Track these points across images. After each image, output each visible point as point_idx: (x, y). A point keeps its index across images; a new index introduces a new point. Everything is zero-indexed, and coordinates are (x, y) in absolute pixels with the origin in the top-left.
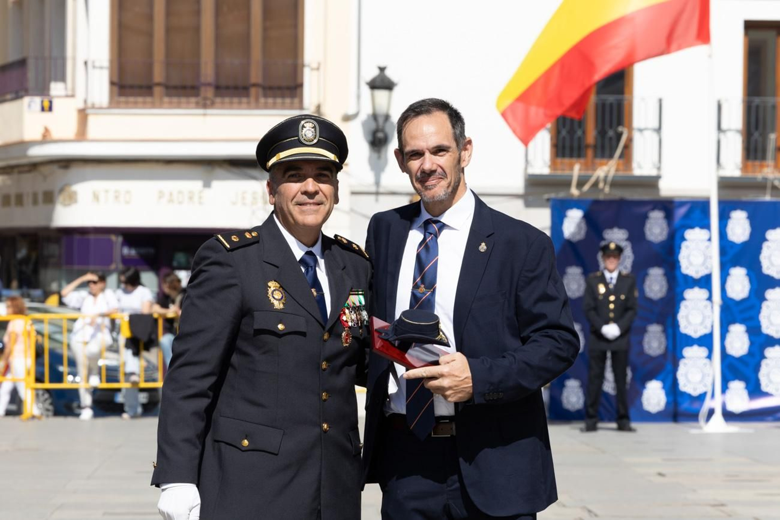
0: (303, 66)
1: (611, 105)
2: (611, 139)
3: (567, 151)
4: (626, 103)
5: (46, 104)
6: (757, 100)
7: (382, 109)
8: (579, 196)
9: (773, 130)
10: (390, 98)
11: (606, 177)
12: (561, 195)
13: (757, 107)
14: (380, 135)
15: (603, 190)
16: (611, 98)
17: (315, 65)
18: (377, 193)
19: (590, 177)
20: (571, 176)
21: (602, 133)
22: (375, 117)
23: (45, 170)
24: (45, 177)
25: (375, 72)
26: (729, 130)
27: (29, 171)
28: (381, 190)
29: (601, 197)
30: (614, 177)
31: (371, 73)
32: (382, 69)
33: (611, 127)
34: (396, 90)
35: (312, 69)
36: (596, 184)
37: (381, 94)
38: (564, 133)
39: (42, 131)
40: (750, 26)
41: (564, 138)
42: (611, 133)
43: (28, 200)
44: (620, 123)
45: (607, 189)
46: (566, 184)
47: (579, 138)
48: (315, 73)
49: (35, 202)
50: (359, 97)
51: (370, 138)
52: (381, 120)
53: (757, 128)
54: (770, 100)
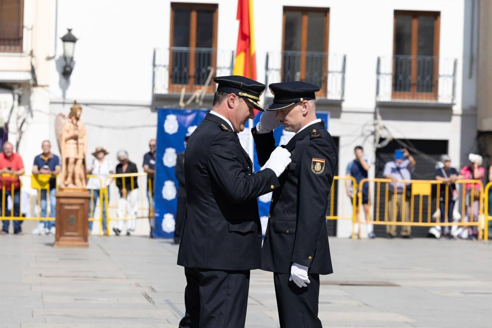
0: (23, 27)
1: (204, 54)
2: (203, 74)
3: (178, 80)
4: (213, 53)
6: (289, 53)
7: (69, 54)
8: (184, 107)
9: (298, 70)
10: (74, 48)
11: (200, 96)
12: (174, 106)
13: (290, 57)
14: (68, 69)
15: (198, 103)
16: (204, 50)
17: (30, 27)
18: (64, 103)
19: (190, 96)
20: (180, 96)
21: (198, 70)
22: (65, 58)
25: (65, 32)
26: (273, 69)
28: (66, 101)
29: (197, 108)
30: (205, 96)
31: (63, 32)
32: (70, 30)
33: (204, 67)
34: (78, 43)
35: (28, 29)
36: (194, 100)
37: (69, 45)
38: (176, 69)
40: (286, 9)
41: (176, 73)
42: (204, 70)
44: (209, 64)
45: (201, 103)
46: (177, 100)
47: (185, 73)
48: (30, 32)
50: (56, 46)
51: (62, 70)
52: (68, 60)
53: (289, 69)
54: (298, 53)
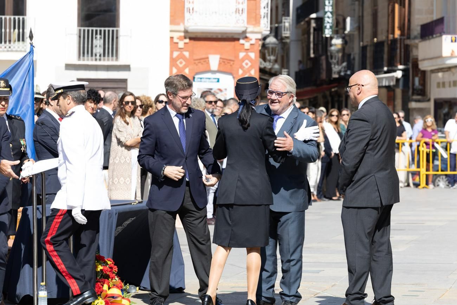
5: (454, 39)
23: (453, 70)
24: (454, 74)
27: (447, 71)
39: (451, 51)
43: (447, 85)
49: (450, 86)
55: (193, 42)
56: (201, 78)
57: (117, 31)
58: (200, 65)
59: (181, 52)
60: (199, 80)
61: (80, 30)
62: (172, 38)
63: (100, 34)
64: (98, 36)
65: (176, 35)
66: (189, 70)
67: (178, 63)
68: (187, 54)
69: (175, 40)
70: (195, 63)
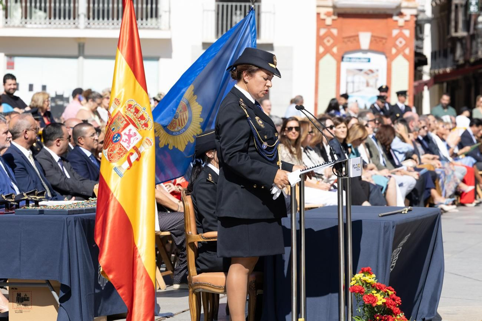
55: (341, 20)
56: (350, 58)
57: (259, 7)
58: (349, 43)
59: (329, 29)
60: (348, 60)
61: (218, 6)
62: (318, 14)
63: (241, 10)
64: (238, 12)
65: (323, 11)
66: (338, 49)
67: (325, 41)
68: (335, 31)
69: (322, 16)
70: (344, 42)
